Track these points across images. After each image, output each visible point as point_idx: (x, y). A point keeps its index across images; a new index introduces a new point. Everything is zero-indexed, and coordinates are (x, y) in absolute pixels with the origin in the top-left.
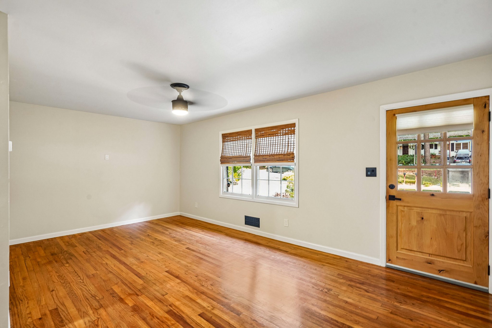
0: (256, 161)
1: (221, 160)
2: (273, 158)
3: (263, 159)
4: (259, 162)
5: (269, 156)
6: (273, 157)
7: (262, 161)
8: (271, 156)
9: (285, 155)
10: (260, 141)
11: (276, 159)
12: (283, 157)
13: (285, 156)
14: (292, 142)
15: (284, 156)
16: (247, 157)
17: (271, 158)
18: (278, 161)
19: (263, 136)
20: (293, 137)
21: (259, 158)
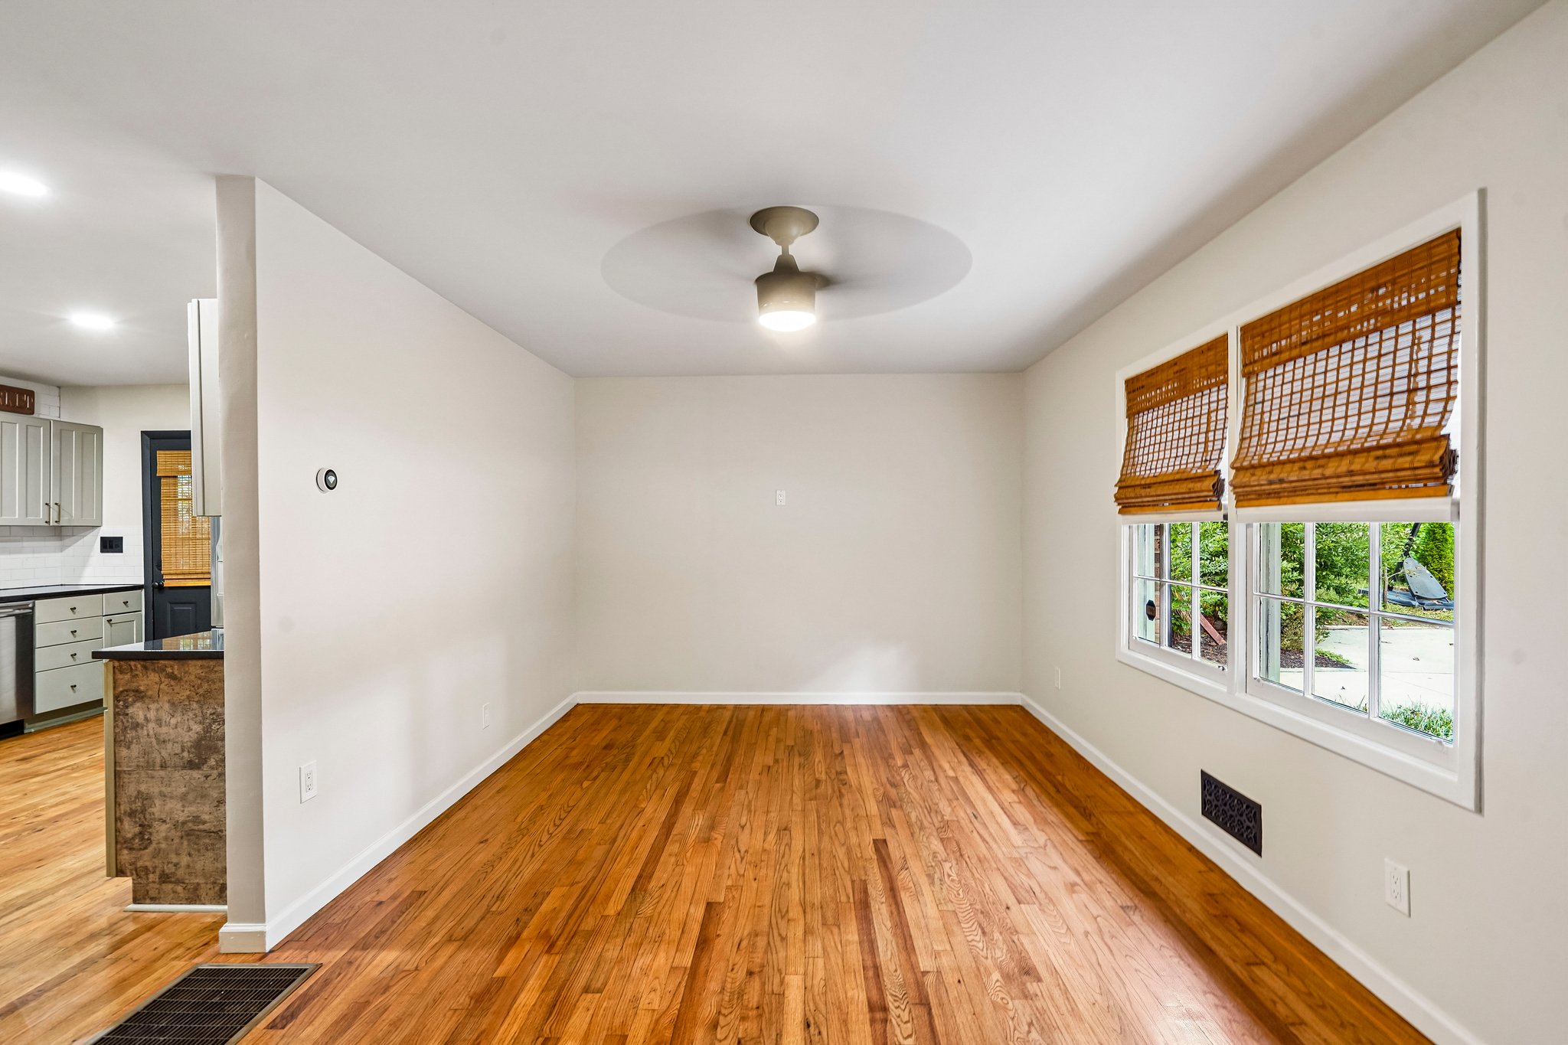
0: (1244, 498)
1: (1117, 499)
2: (1317, 473)
3: (1271, 483)
4: (1256, 502)
5: (1301, 464)
6: (1319, 467)
7: (1269, 494)
8: (1309, 464)
9: (1388, 452)
10: (1265, 386)
11: (1334, 480)
12: (1375, 463)
13: (1385, 457)
14: (1439, 362)
15: (1377, 458)
16: (1206, 477)
17: (1305, 474)
18: (1346, 495)
19: (1278, 359)
20: (1444, 330)
21: (1254, 480)
